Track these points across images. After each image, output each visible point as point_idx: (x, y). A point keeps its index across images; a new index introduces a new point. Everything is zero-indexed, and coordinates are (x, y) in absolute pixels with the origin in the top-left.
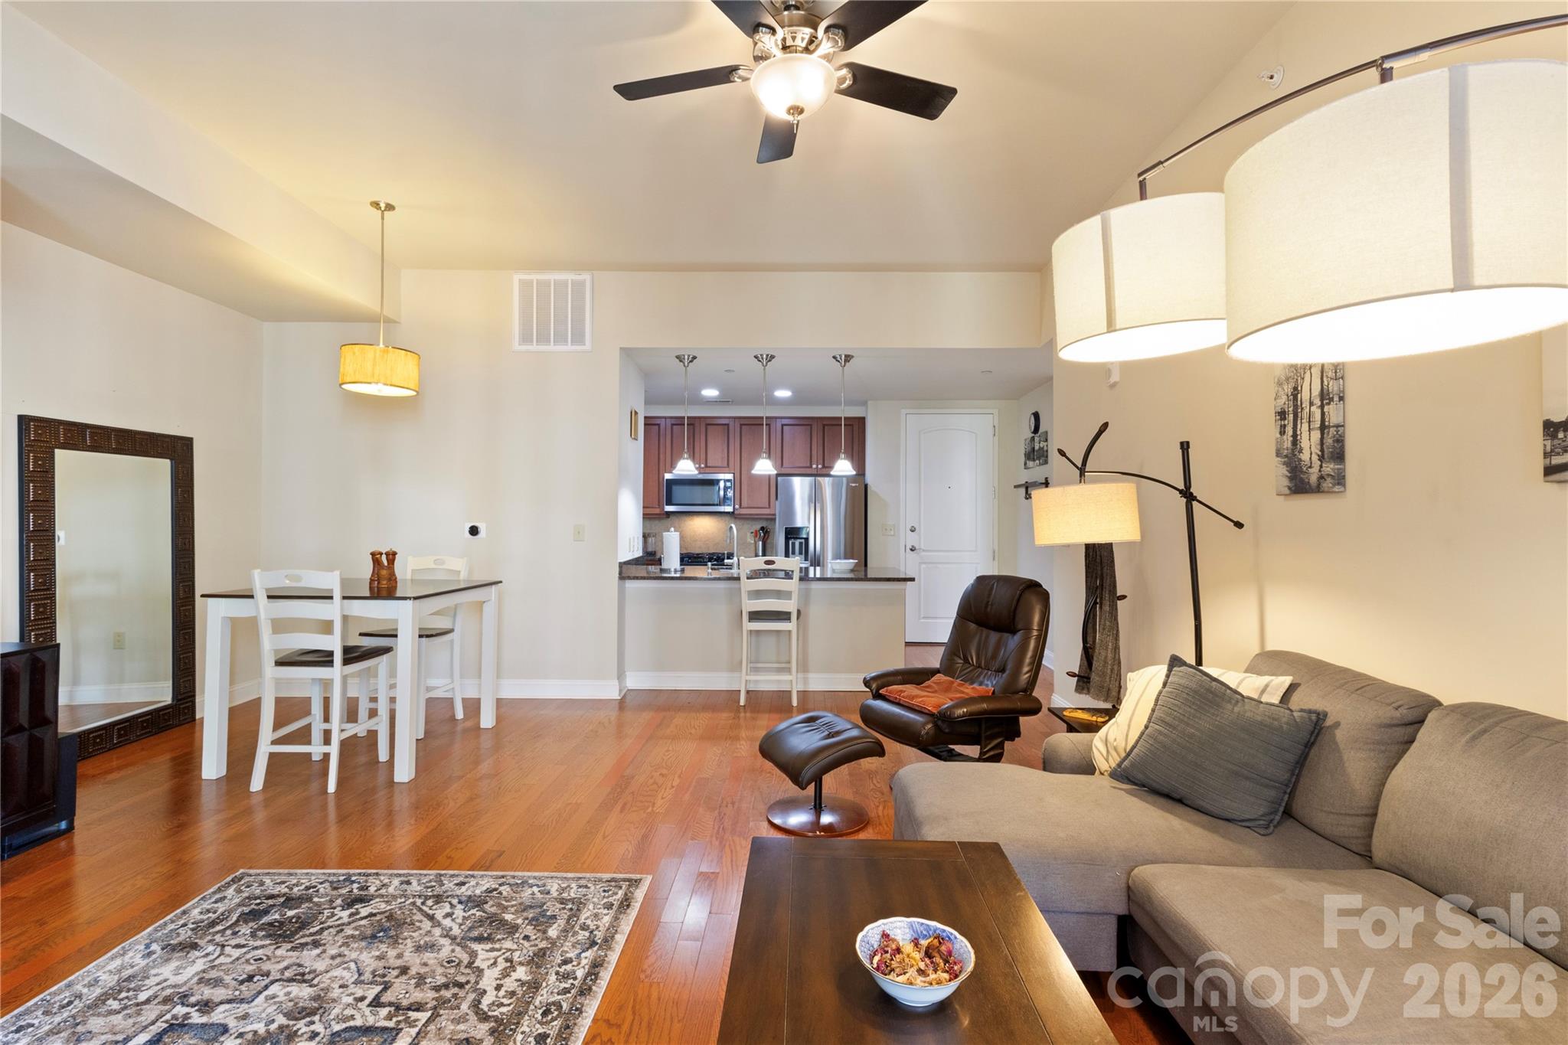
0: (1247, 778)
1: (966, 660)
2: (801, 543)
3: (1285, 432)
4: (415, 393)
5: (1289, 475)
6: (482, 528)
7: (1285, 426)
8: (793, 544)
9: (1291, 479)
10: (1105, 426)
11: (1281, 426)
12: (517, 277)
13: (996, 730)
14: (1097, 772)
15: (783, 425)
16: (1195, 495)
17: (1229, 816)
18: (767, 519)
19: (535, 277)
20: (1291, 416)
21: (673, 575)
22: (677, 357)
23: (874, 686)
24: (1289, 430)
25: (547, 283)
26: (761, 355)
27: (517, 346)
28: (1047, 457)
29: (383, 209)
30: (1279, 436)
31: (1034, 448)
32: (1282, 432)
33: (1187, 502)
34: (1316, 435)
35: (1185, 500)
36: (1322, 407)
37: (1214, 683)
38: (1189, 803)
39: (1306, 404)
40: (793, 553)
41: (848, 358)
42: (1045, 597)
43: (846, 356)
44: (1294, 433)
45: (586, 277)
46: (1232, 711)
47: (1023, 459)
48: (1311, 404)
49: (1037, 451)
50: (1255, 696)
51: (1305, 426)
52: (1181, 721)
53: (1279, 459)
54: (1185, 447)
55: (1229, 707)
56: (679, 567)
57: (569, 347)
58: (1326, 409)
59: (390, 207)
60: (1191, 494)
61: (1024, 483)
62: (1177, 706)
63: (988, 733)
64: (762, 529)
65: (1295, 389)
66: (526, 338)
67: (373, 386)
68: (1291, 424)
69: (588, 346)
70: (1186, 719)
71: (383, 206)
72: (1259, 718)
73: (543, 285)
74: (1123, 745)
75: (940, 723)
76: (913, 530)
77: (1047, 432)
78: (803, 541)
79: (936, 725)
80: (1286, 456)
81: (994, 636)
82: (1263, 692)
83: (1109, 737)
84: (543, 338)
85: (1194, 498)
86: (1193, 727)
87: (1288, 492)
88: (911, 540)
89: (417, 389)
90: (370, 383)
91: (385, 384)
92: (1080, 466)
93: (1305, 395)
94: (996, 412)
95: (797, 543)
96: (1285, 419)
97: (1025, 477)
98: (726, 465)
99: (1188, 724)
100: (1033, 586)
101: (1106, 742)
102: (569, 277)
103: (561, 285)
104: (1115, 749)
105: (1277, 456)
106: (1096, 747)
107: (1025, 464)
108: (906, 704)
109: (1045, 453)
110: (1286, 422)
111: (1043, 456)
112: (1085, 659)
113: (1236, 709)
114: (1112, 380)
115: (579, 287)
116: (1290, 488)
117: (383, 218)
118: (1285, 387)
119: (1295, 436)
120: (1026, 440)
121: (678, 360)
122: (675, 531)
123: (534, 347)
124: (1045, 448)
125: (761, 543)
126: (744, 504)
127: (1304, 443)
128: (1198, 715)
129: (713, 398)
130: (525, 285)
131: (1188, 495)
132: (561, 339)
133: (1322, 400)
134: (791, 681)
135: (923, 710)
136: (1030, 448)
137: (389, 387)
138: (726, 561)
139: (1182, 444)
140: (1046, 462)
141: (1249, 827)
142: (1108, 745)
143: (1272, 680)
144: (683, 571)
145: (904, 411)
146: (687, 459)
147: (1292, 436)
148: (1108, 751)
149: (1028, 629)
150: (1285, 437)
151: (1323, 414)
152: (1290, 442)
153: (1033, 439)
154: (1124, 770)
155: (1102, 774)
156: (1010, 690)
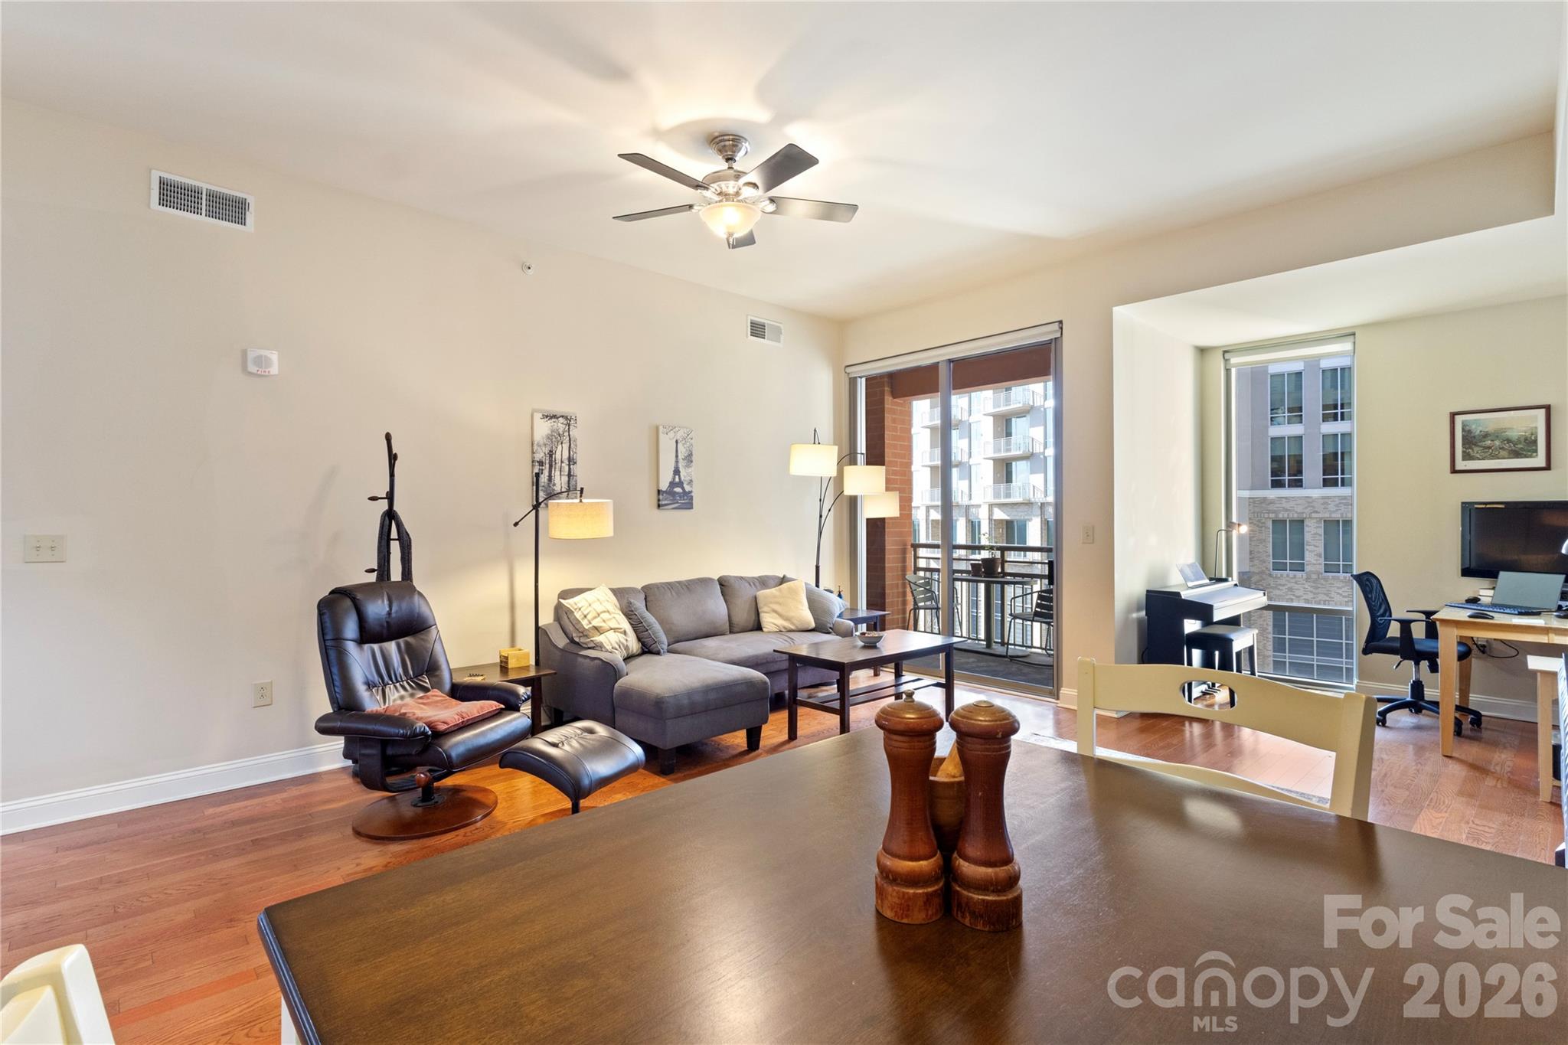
7: (543, 470)
11: (539, 470)
20: (547, 466)
24: (546, 473)
34: (565, 479)
36: (569, 465)
39: (558, 461)
44: (549, 474)
48: (562, 462)
51: (558, 473)
58: (572, 466)
65: (551, 451)
68: (547, 470)
93: (558, 456)
96: (542, 465)
110: (544, 467)
118: (544, 448)
119: (550, 476)
127: (557, 479)
133: (569, 461)
147: (548, 477)
150: (542, 476)
151: (570, 469)
152: (545, 479)
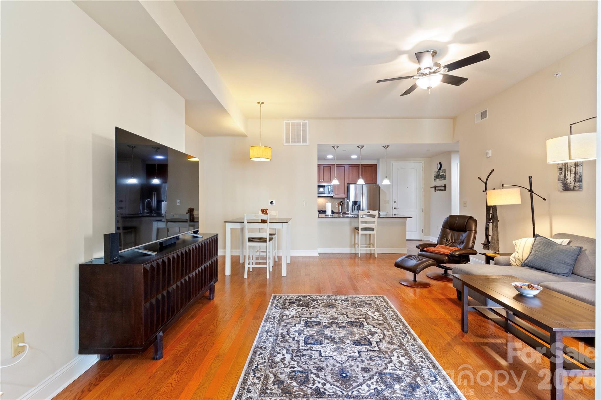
0: (563, 264)
1: (447, 240)
2: (357, 207)
3: (561, 174)
4: (270, 160)
5: (563, 186)
6: (274, 202)
7: (561, 172)
8: (355, 207)
9: (563, 187)
10: (493, 170)
11: (560, 172)
12: (285, 122)
13: (464, 259)
14: (512, 265)
15: (345, 167)
16: (533, 191)
17: (557, 273)
18: (342, 199)
19: (290, 121)
20: (564, 170)
21: (330, 216)
22: (332, 147)
23: (421, 248)
24: (563, 173)
25: (294, 123)
26: (360, 146)
27: (285, 144)
28: (445, 177)
29: (261, 104)
30: (559, 175)
31: (439, 174)
32: (561, 173)
33: (531, 193)
34: (573, 175)
35: (530, 193)
37: (550, 241)
38: (546, 270)
39: (569, 167)
40: (355, 210)
41: (388, 146)
42: (476, 221)
43: (387, 146)
44: (565, 174)
45: (307, 121)
46: (556, 247)
47: (434, 178)
48: (571, 167)
49: (440, 176)
50: (560, 244)
51: (569, 173)
52: (542, 250)
53: (559, 181)
54: (530, 178)
55: (555, 246)
56: (331, 215)
57: (302, 144)
58: (577, 168)
59: (263, 103)
60: (532, 191)
61: (434, 186)
62: (540, 246)
63: (463, 260)
64: (341, 202)
66: (288, 141)
67: (261, 159)
69: (307, 144)
70: (543, 250)
71: (261, 103)
72: (564, 249)
73: (293, 124)
74: (522, 258)
75: (450, 257)
76: (395, 202)
77: (445, 169)
78: (358, 206)
79: (448, 257)
80: (562, 181)
81: (456, 234)
82: (562, 243)
83: (516, 256)
84: (293, 141)
85: (533, 192)
86: (546, 251)
87: (562, 190)
88: (395, 205)
89: (271, 159)
90: (260, 158)
91: (264, 158)
92: (485, 182)
94: (423, 162)
95: (356, 207)
96: (561, 170)
97: (434, 184)
98: (330, 180)
99: (544, 251)
100: (471, 218)
101: (515, 258)
102: (301, 121)
103: (299, 124)
104: (519, 259)
105: (558, 180)
106: (512, 259)
107: (435, 180)
108: (435, 253)
109: (445, 176)
110: (562, 171)
111: (444, 177)
112: (486, 239)
113: (557, 247)
114: (489, 156)
115: (304, 125)
116: (563, 189)
117: (261, 107)
120: (435, 172)
121: (332, 148)
122: (330, 203)
123: (291, 144)
124: (445, 175)
125: (341, 207)
126: (336, 194)
127: (569, 177)
128: (547, 248)
129: (331, 158)
130: (287, 124)
131: (531, 191)
132: (299, 141)
133: (575, 166)
134: (375, 250)
135: (442, 254)
136: (437, 174)
137: (265, 159)
138: (347, 212)
139: (529, 177)
140: (445, 179)
141: (564, 275)
142: (516, 259)
143: (563, 240)
144: (332, 215)
145: (392, 162)
146: (336, 179)
147: (564, 175)
148: (515, 260)
149: (471, 230)
150: (561, 175)
151: (575, 169)
152: (563, 177)
153: (439, 171)
154: (526, 263)
155: (513, 266)
156: (465, 248)
